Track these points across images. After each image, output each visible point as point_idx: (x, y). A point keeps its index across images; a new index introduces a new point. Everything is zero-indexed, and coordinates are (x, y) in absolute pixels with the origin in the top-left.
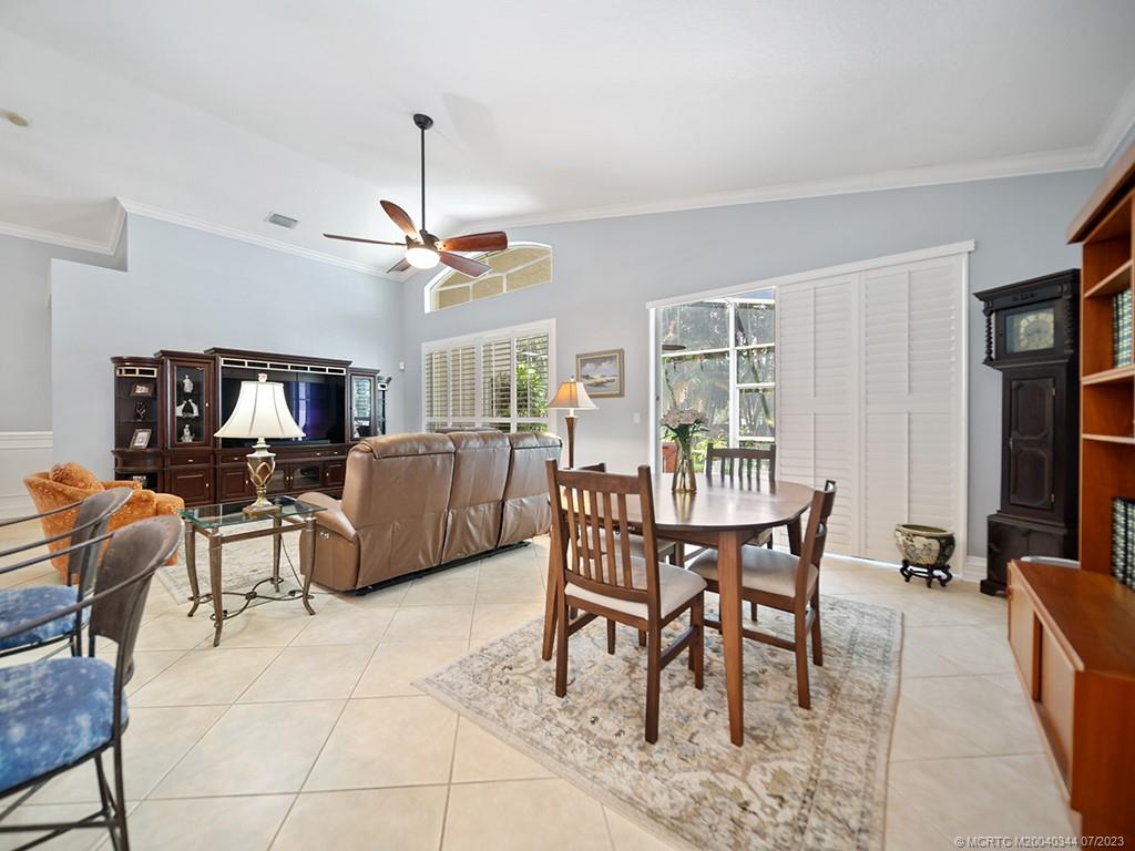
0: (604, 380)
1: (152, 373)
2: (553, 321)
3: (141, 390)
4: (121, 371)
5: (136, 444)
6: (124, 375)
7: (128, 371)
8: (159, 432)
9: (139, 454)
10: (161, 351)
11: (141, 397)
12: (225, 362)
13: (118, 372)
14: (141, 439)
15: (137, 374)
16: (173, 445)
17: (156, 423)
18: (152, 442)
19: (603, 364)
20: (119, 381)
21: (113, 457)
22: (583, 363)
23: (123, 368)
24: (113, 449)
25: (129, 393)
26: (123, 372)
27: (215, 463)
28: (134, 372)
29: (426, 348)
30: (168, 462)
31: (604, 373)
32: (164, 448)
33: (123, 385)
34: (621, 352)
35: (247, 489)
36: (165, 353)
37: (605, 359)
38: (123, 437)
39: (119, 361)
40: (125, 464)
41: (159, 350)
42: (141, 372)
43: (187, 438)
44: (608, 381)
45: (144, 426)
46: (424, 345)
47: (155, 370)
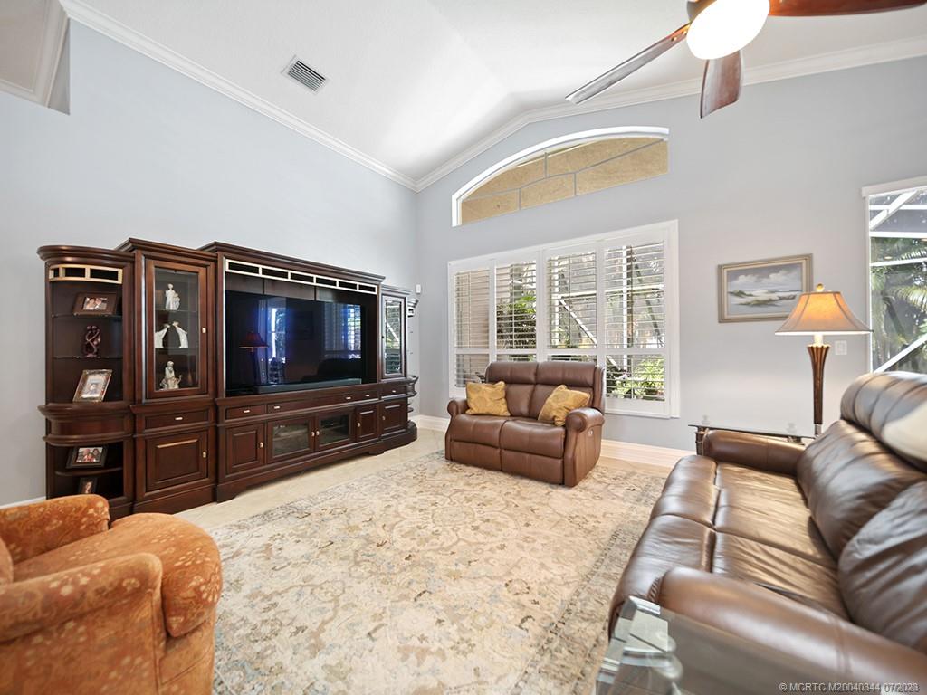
0: (774, 296)
1: (114, 275)
2: (675, 222)
3: (93, 305)
4: (56, 272)
5: (85, 396)
6: (62, 277)
7: (69, 272)
8: (125, 376)
9: (90, 410)
10: (131, 241)
11: (94, 318)
12: (232, 266)
13: (51, 274)
14: (94, 386)
15: (87, 278)
16: (150, 395)
17: (120, 360)
18: (113, 391)
19: (772, 276)
20: (54, 288)
21: (44, 418)
22: (734, 275)
23: (61, 267)
24: (43, 403)
25: (73, 309)
26: (62, 272)
27: (217, 420)
28: (81, 272)
29: (456, 267)
30: (140, 424)
31: (772, 289)
32: (134, 400)
33: (62, 296)
34: (809, 258)
35: (261, 455)
36: (135, 245)
37: (776, 269)
38: (60, 383)
39: (52, 254)
40: (66, 429)
41: (125, 239)
42: (94, 273)
43: (171, 382)
44: (781, 299)
45: (96, 366)
46: (452, 263)
47: (120, 271)
